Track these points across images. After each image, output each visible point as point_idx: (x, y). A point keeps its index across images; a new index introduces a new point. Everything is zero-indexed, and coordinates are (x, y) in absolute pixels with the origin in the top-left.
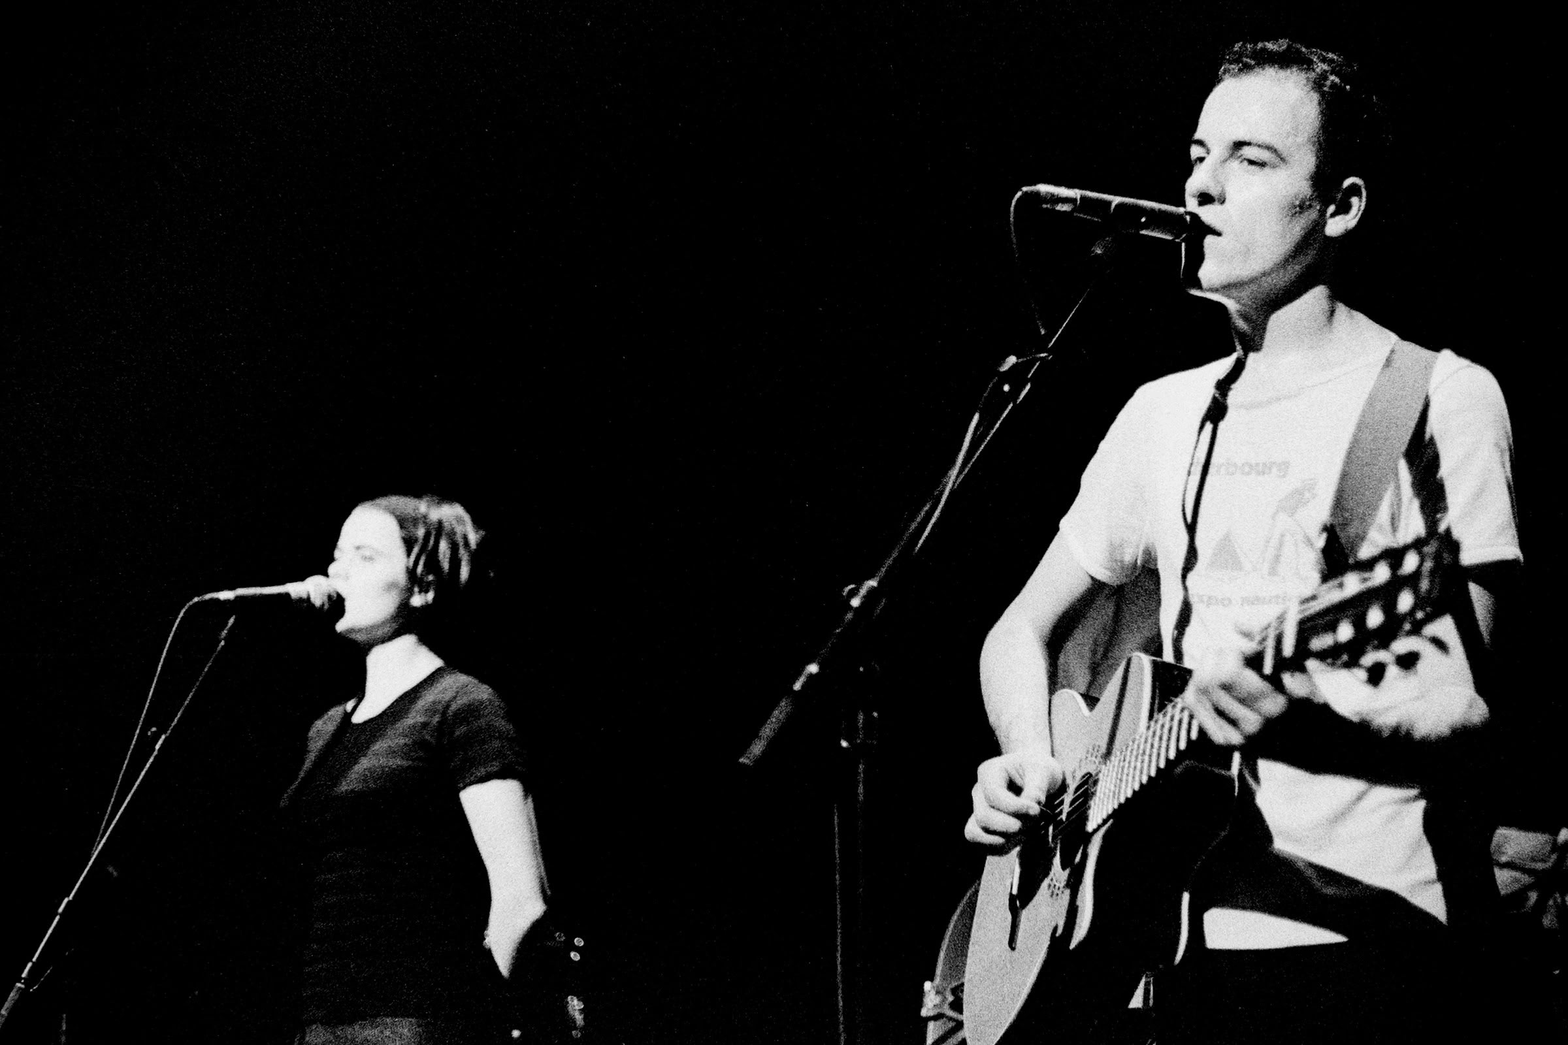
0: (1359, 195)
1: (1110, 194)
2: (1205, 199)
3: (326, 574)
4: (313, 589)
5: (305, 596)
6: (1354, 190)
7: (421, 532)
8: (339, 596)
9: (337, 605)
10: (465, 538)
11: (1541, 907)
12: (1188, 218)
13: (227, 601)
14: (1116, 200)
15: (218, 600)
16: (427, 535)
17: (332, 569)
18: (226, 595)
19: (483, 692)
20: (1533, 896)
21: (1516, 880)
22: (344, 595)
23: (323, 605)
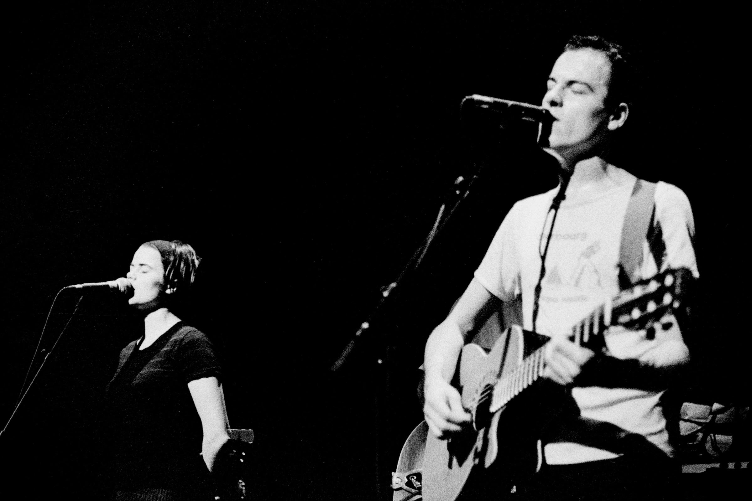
0: (625, 111)
1: (507, 99)
2: (553, 104)
3: (126, 277)
4: (120, 283)
5: (116, 286)
6: (623, 109)
7: (172, 259)
8: (132, 287)
9: (130, 291)
10: (193, 261)
11: (704, 440)
12: (544, 112)
13: (79, 289)
14: (510, 103)
15: (75, 288)
16: (175, 260)
17: (128, 275)
18: (78, 286)
19: (199, 334)
20: (700, 435)
21: (693, 428)
22: (134, 287)
23: (125, 290)
